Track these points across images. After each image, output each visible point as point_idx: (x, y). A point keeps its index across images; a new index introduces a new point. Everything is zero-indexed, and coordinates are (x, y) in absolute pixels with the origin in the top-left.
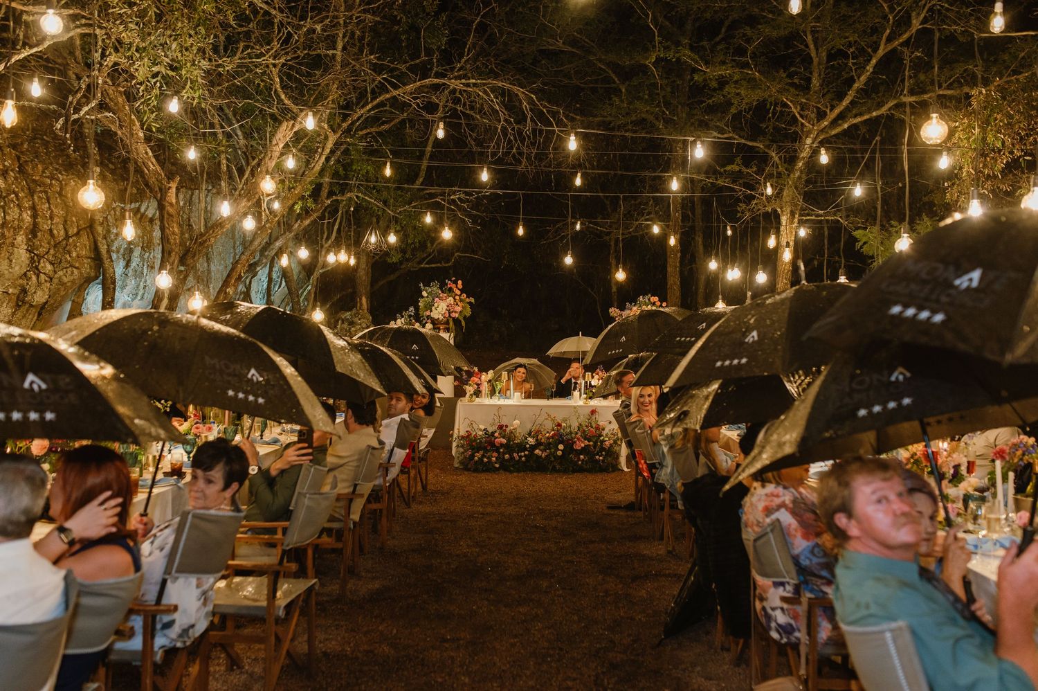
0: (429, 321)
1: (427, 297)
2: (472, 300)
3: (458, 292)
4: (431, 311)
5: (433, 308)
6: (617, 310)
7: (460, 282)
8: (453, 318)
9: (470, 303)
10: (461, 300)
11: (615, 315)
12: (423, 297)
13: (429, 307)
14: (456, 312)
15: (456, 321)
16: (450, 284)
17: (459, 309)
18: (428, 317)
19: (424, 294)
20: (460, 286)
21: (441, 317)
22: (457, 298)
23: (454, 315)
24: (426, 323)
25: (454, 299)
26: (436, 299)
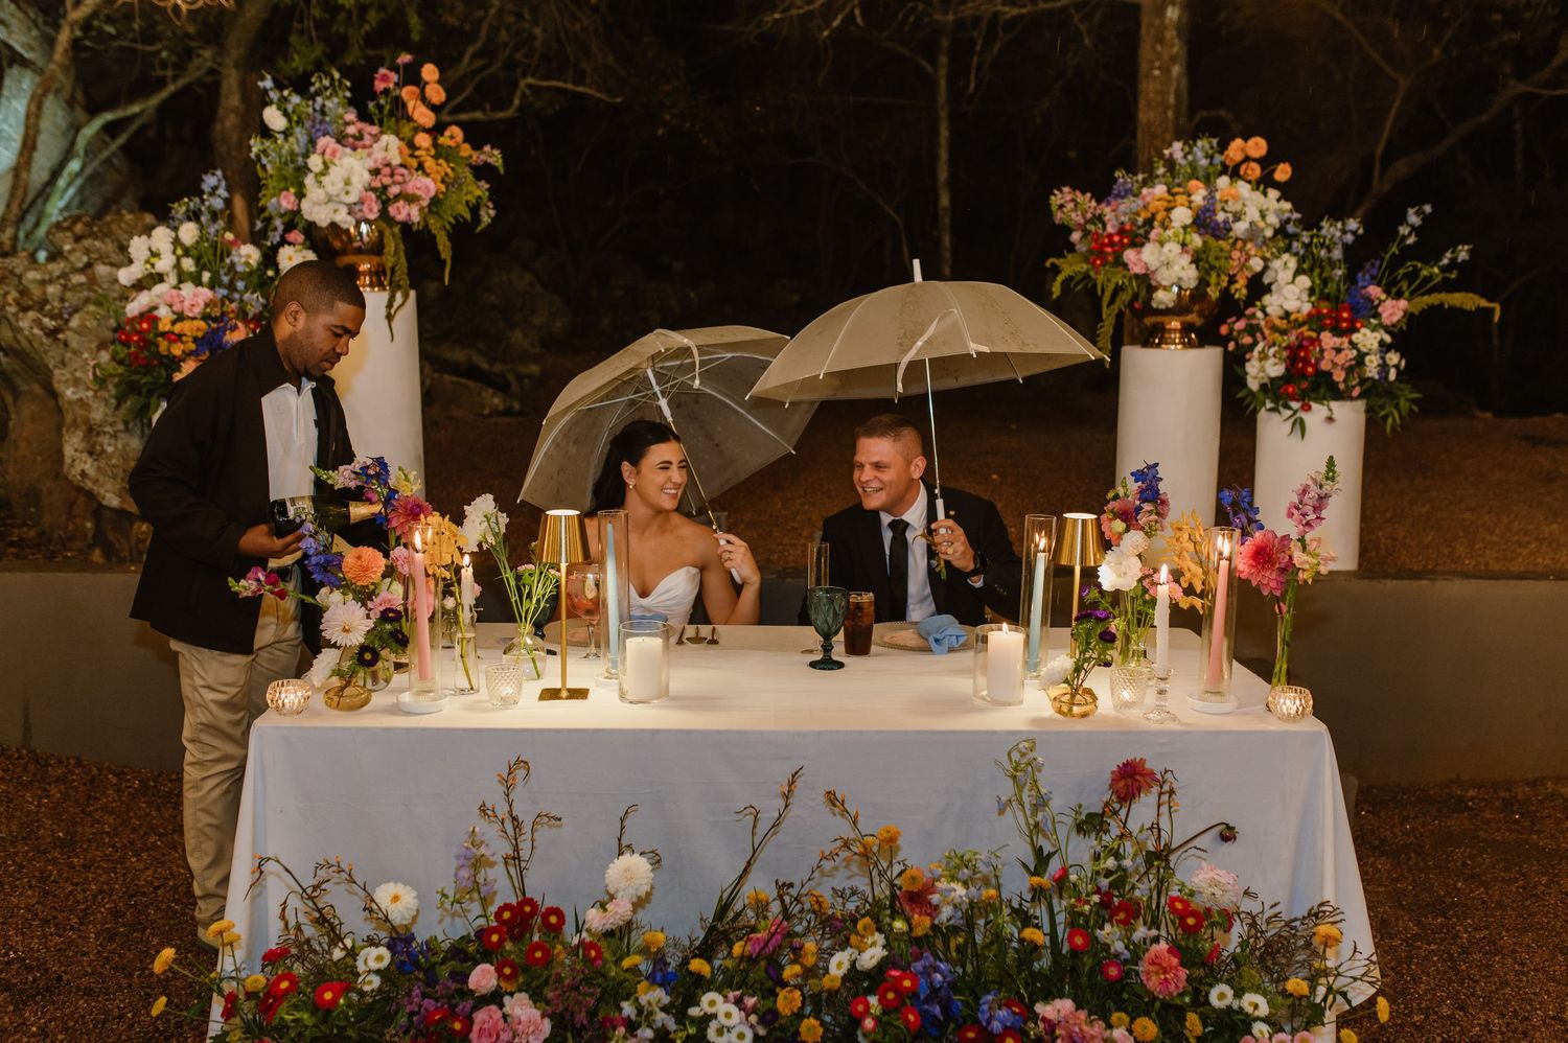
0: (297, 236)
1: (287, 134)
2: (493, 156)
3: (425, 117)
4: (301, 195)
5: (309, 180)
6: (1087, 201)
7: (429, 72)
8: (406, 227)
9: (482, 172)
10: (440, 152)
11: (1077, 218)
12: (266, 132)
13: (296, 176)
14: (411, 199)
15: (416, 240)
16: (385, 79)
17: (425, 186)
18: (293, 220)
19: (274, 118)
20: (436, 94)
21: (343, 218)
22: (423, 140)
23: (403, 212)
24: (283, 242)
25: (412, 146)
26: (324, 142)
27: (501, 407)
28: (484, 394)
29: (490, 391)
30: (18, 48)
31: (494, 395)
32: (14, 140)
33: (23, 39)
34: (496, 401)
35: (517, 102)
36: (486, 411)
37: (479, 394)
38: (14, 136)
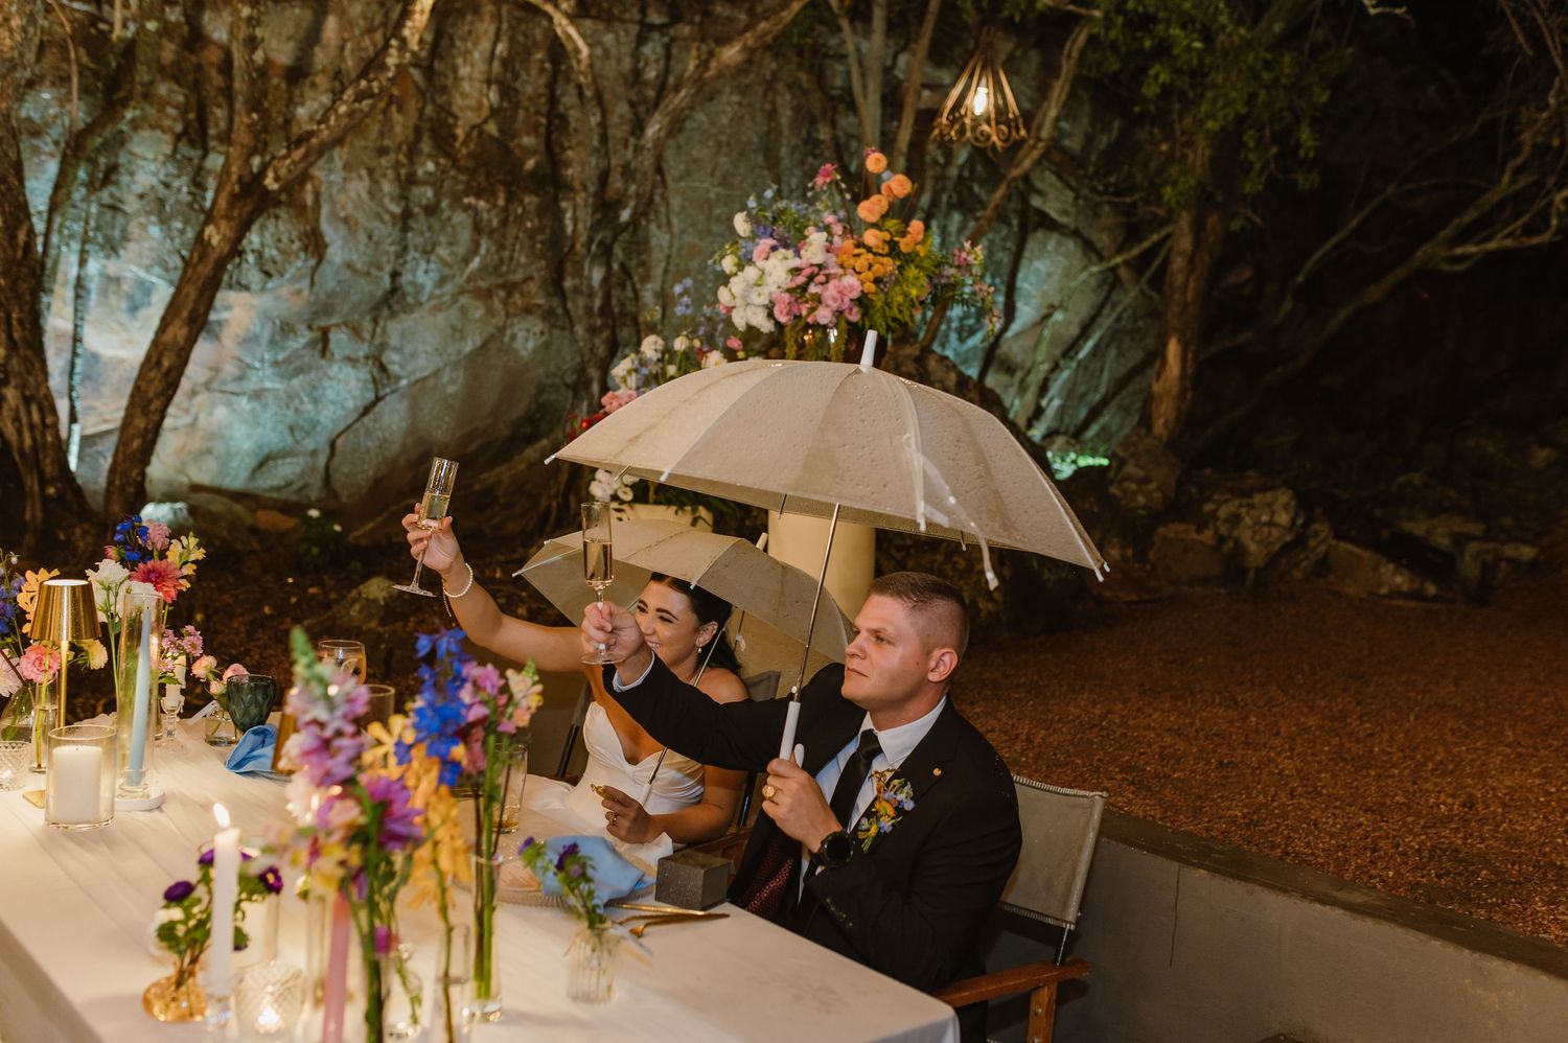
0: (733, 342)
7: (875, 163)
17: (850, 286)
19: (740, 224)
21: (761, 321)
22: (873, 237)
25: (861, 243)
27: (1405, 588)
28: (1383, 570)
29: (1391, 566)
30: (1053, 214)
31: (1396, 572)
32: (1034, 297)
33: (1057, 205)
34: (1399, 579)
35: (1554, 222)
36: (1384, 591)
37: (1375, 569)
38: (1034, 292)
